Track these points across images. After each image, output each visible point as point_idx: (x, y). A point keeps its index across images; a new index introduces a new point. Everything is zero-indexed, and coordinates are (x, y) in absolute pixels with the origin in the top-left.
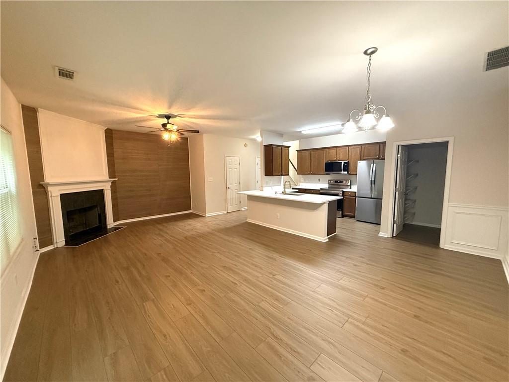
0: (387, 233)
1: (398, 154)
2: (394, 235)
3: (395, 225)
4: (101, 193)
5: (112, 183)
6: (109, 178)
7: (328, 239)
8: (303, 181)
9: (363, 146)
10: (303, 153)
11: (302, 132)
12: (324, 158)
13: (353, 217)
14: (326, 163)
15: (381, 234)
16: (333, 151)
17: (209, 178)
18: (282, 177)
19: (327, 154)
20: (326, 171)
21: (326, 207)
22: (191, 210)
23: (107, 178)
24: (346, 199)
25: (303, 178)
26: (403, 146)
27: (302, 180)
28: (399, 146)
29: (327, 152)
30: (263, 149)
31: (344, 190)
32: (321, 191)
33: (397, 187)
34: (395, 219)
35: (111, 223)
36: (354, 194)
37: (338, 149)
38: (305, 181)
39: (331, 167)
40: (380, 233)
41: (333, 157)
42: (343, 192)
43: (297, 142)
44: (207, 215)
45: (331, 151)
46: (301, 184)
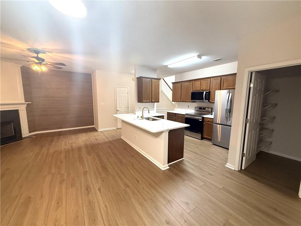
0: (234, 165)
2: (243, 168)
3: (244, 158)
5: (27, 105)
6: (25, 102)
7: (169, 166)
8: (177, 107)
9: (222, 78)
10: (176, 85)
11: (168, 66)
12: (190, 88)
13: (210, 140)
14: (192, 93)
15: (228, 165)
16: (198, 83)
17: (101, 103)
18: (155, 103)
19: (193, 85)
20: (191, 99)
21: (166, 136)
22: (94, 125)
23: (23, 102)
24: (206, 124)
25: (177, 104)
29: (193, 84)
31: (204, 116)
32: (186, 116)
36: (211, 120)
37: (202, 80)
38: (179, 107)
39: (196, 96)
41: (197, 87)
42: (203, 118)
44: (99, 130)
45: (196, 82)
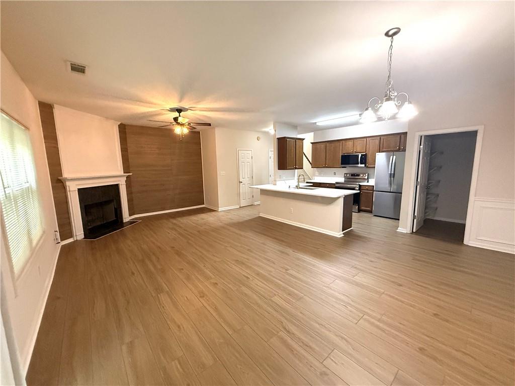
0: (406, 228)
1: (420, 145)
2: (414, 231)
3: (415, 220)
4: (116, 187)
5: (127, 178)
6: (124, 173)
7: (343, 234)
9: (382, 138)
10: (318, 146)
11: (317, 124)
12: (340, 150)
13: (371, 212)
14: (342, 156)
15: (400, 230)
16: (350, 143)
17: (221, 172)
18: (296, 170)
19: (344, 146)
20: (342, 164)
21: (341, 201)
22: (204, 204)
23: (122, 173)
24: (364, 193)
26: (426, 136)
27: (317, 173)
28: (421, 136)
29: (344, 145)
30: (276, 142)
31: (361, 184)
32: (336, 185)
33: (419, 180)
34: (416, 214)
35: (126, 217)
36: (371, 188)
37: (356, 140)
38: (320, 175)
39: (348, 160)
40: (399, 228)
41: (349, 149)
42: (360, 186)
43: (312, 134)
44: (220, 209)
45: (348, 143)
46: (316, 178)
